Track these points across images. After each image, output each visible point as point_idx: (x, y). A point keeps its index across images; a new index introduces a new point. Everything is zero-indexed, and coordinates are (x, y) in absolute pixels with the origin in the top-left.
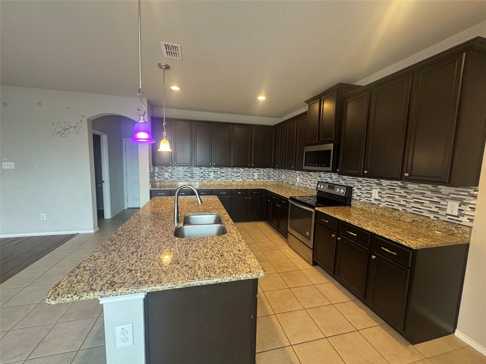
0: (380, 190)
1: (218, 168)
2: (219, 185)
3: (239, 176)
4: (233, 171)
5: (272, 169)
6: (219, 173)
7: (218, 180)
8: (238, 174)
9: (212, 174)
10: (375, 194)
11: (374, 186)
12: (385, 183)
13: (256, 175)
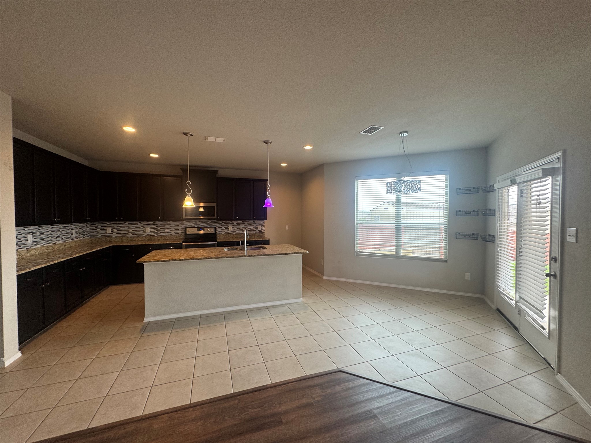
0: (233, 226)
1: (37, 227)
2: (41, 253)
3: (59, 236)
4: (54, 229)
5: (85, 224)
6: (38, 234)
7: (38, 246)
8: (59, 233)
9: (30, 237)
10: (231, 228)
11: (230, 225)
12: (235, 222)
13: (74, 232)
